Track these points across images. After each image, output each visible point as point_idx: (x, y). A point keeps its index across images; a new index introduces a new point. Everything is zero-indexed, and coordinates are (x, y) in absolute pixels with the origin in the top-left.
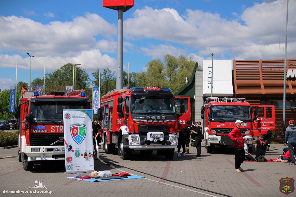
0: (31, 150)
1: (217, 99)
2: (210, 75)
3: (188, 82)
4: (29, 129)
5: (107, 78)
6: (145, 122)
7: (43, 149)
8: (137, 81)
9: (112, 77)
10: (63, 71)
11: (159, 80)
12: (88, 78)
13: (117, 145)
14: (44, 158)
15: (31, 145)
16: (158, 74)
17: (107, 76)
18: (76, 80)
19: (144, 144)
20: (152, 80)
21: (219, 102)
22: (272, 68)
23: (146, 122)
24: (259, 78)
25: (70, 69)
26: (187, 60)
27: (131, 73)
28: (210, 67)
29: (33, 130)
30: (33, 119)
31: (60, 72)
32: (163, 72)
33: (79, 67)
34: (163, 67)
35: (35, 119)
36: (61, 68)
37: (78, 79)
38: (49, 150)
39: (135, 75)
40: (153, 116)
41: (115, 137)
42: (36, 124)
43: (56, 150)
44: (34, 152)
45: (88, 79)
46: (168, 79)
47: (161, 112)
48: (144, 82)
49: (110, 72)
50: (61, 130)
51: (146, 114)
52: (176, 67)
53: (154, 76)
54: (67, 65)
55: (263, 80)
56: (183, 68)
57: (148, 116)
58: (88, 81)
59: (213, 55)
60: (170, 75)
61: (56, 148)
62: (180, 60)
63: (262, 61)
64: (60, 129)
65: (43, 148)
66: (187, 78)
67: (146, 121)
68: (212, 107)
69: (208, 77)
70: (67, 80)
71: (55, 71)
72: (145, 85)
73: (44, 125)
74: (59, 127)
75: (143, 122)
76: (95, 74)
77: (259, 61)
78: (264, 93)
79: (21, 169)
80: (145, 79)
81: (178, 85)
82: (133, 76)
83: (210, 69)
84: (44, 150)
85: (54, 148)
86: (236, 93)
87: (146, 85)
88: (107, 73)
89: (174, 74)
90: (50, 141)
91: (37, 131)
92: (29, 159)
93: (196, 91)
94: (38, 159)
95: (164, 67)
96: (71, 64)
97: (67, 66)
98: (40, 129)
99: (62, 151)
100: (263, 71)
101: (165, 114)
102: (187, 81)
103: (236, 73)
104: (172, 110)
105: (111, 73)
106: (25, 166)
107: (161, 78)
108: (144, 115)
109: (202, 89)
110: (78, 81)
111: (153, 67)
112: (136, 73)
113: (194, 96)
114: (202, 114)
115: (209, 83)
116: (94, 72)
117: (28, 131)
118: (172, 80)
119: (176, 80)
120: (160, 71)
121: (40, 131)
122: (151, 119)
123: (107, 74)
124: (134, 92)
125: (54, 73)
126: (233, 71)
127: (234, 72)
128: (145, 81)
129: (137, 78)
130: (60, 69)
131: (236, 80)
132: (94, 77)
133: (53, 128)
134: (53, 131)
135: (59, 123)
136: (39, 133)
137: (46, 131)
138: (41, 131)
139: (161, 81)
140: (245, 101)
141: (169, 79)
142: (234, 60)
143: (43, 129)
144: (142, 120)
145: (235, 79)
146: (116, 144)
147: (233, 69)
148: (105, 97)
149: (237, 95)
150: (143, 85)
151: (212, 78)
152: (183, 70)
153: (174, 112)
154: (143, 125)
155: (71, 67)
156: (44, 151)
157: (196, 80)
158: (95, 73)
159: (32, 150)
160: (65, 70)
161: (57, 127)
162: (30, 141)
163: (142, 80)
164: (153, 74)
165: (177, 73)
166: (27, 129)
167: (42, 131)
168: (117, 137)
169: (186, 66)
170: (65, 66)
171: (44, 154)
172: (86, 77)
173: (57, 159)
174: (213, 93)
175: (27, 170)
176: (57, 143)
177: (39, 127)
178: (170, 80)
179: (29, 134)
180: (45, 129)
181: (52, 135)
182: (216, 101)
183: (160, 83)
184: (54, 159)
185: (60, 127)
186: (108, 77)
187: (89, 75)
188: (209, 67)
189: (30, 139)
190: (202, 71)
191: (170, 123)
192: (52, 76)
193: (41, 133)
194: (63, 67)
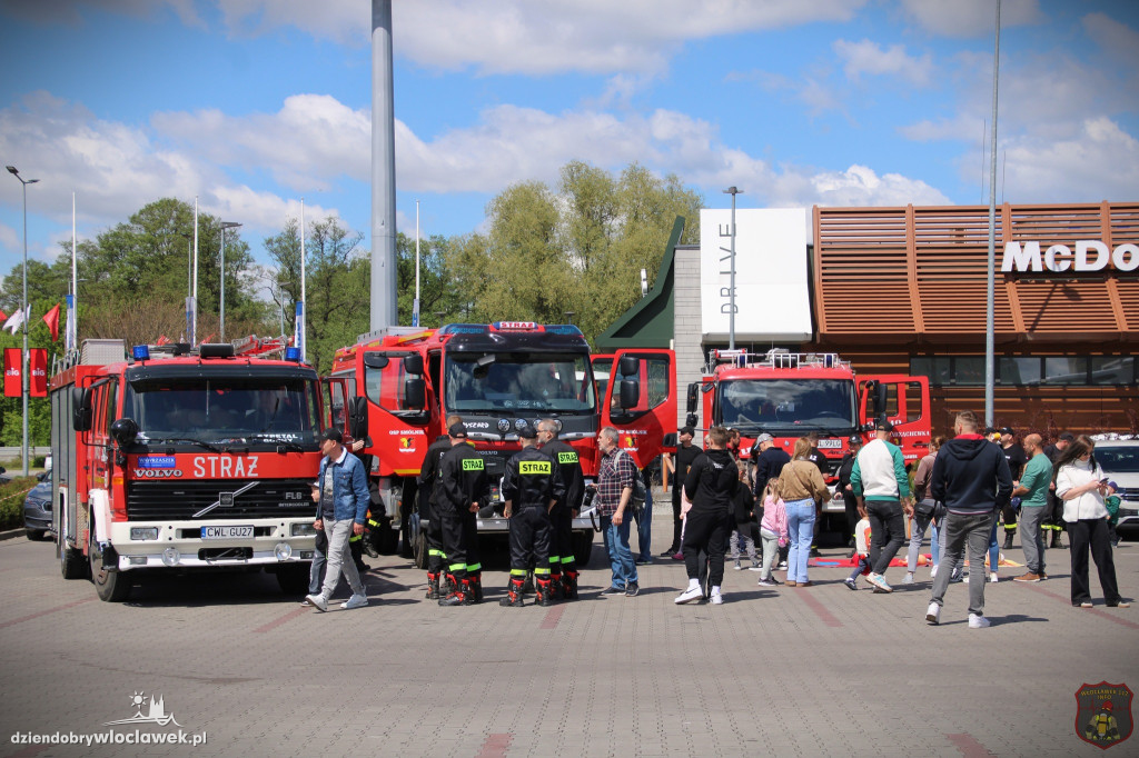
0: (132, 534)
1: (742, 359)
2: (726, 266)
3: (649, 289)
4: (124, 466)
5: (329, 262)
6: (494, 441)
7: (168, 530)
8: (452, 271)
9: (350, 257)
10: (143, 232)
11: (542, 269)
12: (248, 261)
13: (396, 519)
14: (172, 560)
15: (130, 519)
16: (538, 243)
17: (328, 253)
18: (199, 268)
19: (491, 515)
20: (514, 269)
21: (749, 366)
22: (962, 229)
23: (498, 441)
24: (906, 274)
25: (171, 222)
26: (655, 187)
27: (428, 240)
28: (727, 235)
29: (137, 472)
30: (135, 434)
31: (130, 237)
32: (557, 238)
33: (212, 217)
34: (557, 215)
35: (142, 435)
36: (134, 219)
37: (208, 266)
38: (187, 533)
39: (441, 246)
40: (521, 421)
41: (389, 491)
42: (144, 450)
43: (212, 532)
44: (141, 542)
45: (250, 265)
46: (577, 263)
47: (547, 408)
48: (483, 275)
49: (342, 236)
50: (225, 471)
51: (494, 413)
52: (610, 213)
53: (520, 251)
54: (156, 205)
55: (919, 280)
56: (636, 218)
57: (504, 421)
58: (248, 273)
59: (734, 191)
60: (588, 248)
61: (211, 527)
62: (626, 187)
63: (917, 212)
64: (223, 468)
65: (170, 528)
66: (643, 274)
67: (497, 437)
68: (725, 383)
69: (721, 273)
70: (162, 269)
71: (105, 231)
72: (483, 288)
73: (170, 453)
74: (220, 459)
75: (487, 440)
76: (276, 245)
77: (904, 212)
78: (919, 327)
79: (91, 599)
80: (485, 264)
81: (622, 288)
82: (433, 251)
83: (726, 243)
84: (172, 533)
85: (205, 527)
86: (823, 329)
87: (488, 288)
88: (329, 240)
89: (602, 242)
90: (190, 505)
91: (150, 473)
92: (124, 564)
93: (678, 322)
94: (154, 562)
95: (562, 216)
96: (175, 201)
97: (156, 212)
98: (157, 467)
99: (229, 536)
100: (918, 248)
101: (559, 412)
102: (644, 285)
103: (823, 256)
104: (584, 399)
105: (344, 241)
106: (107, 586)
107: (547, 260)
108: (489, 418)
109: (699, 316)
110: (209, 273)
111: (518, 214)
112: (447, 238)
113: (672, 341)
114: (688, 410)
115: (725, 292)
116: (275, 235)
117: (119, 473)
118: (594, 266)
119: (611, 269)
120: (546, 229)
121: (157, 472)
122: (513, 429)
123: (326, 246)
124: (458, 340)
125: (104, 241)
126: (810, 248)
127: (817, 253)
128: (486, 271)
129: (453, 259)
130: (126, 222)
131: (824, 281)
132: (275, 256)
133: (199, 462)
134: (200, 472)
135: (217, 448)
136: (156, 481)
137: (177, 474)
138: (161, 472)
139: (548, 272)
140: (837, 363)
141: (580, 263)
142: (815, 207)
143: (168, 467)
144: (484, 435)
145: (818, 278)
146: (392, 518)
147: (811, 243)
148: (348, 352)
149: (823, 335)
150: (475, 287)
151: (733, 273)
152: (640, 226)
153: (592, 406)
154: (488, 450)
155: (174, 214)
156: (174, 537)
157: (678, 282)
158: (279, 241)
159: (134, 533)
160: (152, 227)
161: (213, 459)
162: (127, 506)
163: (473, 271)
164: (515, 243)
165: (614, 237)
166: (115, 467)
167: (165, 472)
168: (397, 492)
169: (649, 209)
170: (149, 209)
171: (173, 547)
172: (238, 257)
173: (213, 563)
174: (737, 330)
175: (112, 601)
176: (213, 511)
177: (153, 460)
178: (587, 266)
179: (122, 483)
180: (174, 468)
181: (195, 487)
182: (736, 362)
183: (545, 278)
184: (204, 563)
185: (223, 458)
186: (333, 258)
187: (250, 246)
188: (724, 232)
189: (127, 500)
190: (698, 248)
191: (580, 443)
192: (96, 250)
193: (162, 481)
194: (141, 212)
